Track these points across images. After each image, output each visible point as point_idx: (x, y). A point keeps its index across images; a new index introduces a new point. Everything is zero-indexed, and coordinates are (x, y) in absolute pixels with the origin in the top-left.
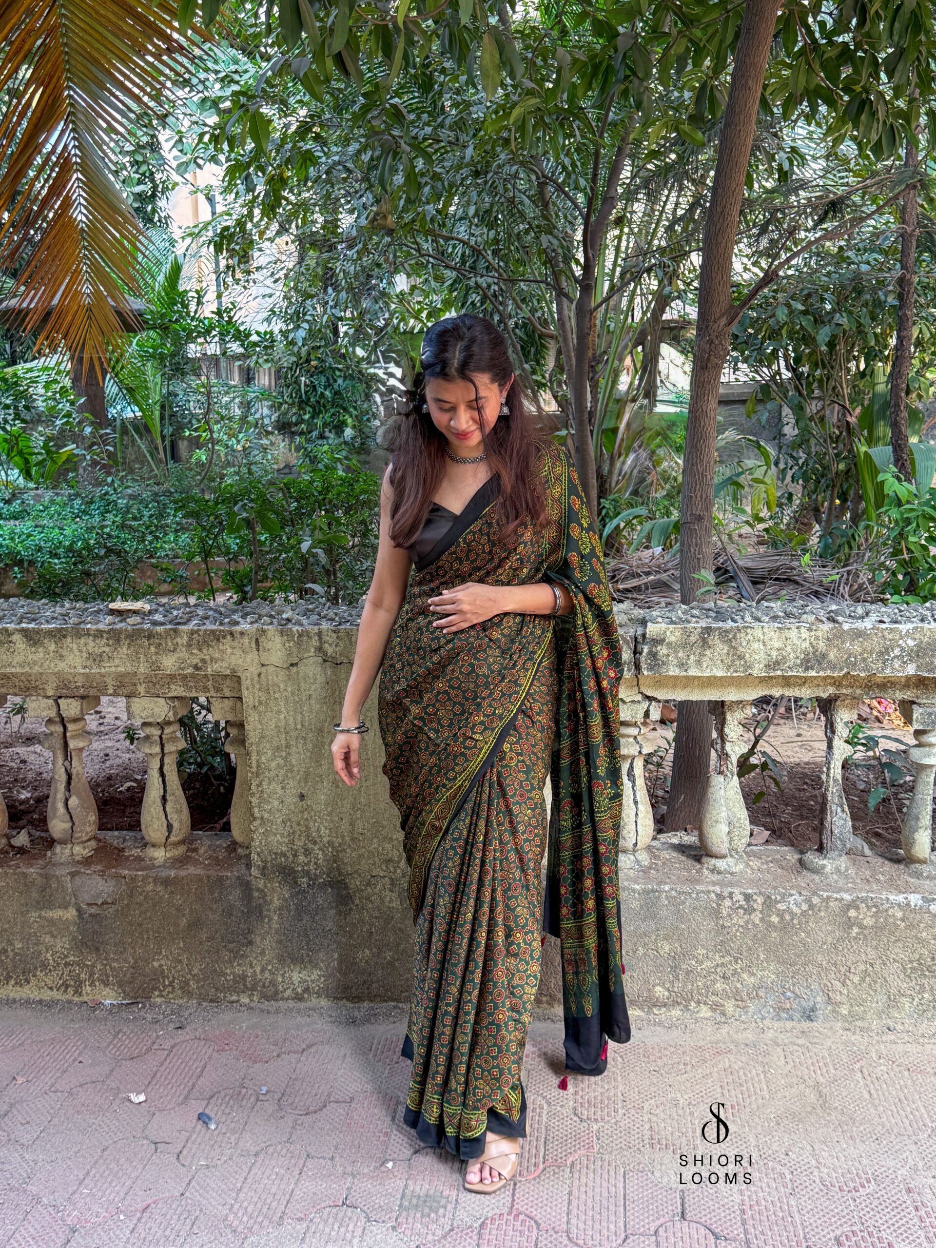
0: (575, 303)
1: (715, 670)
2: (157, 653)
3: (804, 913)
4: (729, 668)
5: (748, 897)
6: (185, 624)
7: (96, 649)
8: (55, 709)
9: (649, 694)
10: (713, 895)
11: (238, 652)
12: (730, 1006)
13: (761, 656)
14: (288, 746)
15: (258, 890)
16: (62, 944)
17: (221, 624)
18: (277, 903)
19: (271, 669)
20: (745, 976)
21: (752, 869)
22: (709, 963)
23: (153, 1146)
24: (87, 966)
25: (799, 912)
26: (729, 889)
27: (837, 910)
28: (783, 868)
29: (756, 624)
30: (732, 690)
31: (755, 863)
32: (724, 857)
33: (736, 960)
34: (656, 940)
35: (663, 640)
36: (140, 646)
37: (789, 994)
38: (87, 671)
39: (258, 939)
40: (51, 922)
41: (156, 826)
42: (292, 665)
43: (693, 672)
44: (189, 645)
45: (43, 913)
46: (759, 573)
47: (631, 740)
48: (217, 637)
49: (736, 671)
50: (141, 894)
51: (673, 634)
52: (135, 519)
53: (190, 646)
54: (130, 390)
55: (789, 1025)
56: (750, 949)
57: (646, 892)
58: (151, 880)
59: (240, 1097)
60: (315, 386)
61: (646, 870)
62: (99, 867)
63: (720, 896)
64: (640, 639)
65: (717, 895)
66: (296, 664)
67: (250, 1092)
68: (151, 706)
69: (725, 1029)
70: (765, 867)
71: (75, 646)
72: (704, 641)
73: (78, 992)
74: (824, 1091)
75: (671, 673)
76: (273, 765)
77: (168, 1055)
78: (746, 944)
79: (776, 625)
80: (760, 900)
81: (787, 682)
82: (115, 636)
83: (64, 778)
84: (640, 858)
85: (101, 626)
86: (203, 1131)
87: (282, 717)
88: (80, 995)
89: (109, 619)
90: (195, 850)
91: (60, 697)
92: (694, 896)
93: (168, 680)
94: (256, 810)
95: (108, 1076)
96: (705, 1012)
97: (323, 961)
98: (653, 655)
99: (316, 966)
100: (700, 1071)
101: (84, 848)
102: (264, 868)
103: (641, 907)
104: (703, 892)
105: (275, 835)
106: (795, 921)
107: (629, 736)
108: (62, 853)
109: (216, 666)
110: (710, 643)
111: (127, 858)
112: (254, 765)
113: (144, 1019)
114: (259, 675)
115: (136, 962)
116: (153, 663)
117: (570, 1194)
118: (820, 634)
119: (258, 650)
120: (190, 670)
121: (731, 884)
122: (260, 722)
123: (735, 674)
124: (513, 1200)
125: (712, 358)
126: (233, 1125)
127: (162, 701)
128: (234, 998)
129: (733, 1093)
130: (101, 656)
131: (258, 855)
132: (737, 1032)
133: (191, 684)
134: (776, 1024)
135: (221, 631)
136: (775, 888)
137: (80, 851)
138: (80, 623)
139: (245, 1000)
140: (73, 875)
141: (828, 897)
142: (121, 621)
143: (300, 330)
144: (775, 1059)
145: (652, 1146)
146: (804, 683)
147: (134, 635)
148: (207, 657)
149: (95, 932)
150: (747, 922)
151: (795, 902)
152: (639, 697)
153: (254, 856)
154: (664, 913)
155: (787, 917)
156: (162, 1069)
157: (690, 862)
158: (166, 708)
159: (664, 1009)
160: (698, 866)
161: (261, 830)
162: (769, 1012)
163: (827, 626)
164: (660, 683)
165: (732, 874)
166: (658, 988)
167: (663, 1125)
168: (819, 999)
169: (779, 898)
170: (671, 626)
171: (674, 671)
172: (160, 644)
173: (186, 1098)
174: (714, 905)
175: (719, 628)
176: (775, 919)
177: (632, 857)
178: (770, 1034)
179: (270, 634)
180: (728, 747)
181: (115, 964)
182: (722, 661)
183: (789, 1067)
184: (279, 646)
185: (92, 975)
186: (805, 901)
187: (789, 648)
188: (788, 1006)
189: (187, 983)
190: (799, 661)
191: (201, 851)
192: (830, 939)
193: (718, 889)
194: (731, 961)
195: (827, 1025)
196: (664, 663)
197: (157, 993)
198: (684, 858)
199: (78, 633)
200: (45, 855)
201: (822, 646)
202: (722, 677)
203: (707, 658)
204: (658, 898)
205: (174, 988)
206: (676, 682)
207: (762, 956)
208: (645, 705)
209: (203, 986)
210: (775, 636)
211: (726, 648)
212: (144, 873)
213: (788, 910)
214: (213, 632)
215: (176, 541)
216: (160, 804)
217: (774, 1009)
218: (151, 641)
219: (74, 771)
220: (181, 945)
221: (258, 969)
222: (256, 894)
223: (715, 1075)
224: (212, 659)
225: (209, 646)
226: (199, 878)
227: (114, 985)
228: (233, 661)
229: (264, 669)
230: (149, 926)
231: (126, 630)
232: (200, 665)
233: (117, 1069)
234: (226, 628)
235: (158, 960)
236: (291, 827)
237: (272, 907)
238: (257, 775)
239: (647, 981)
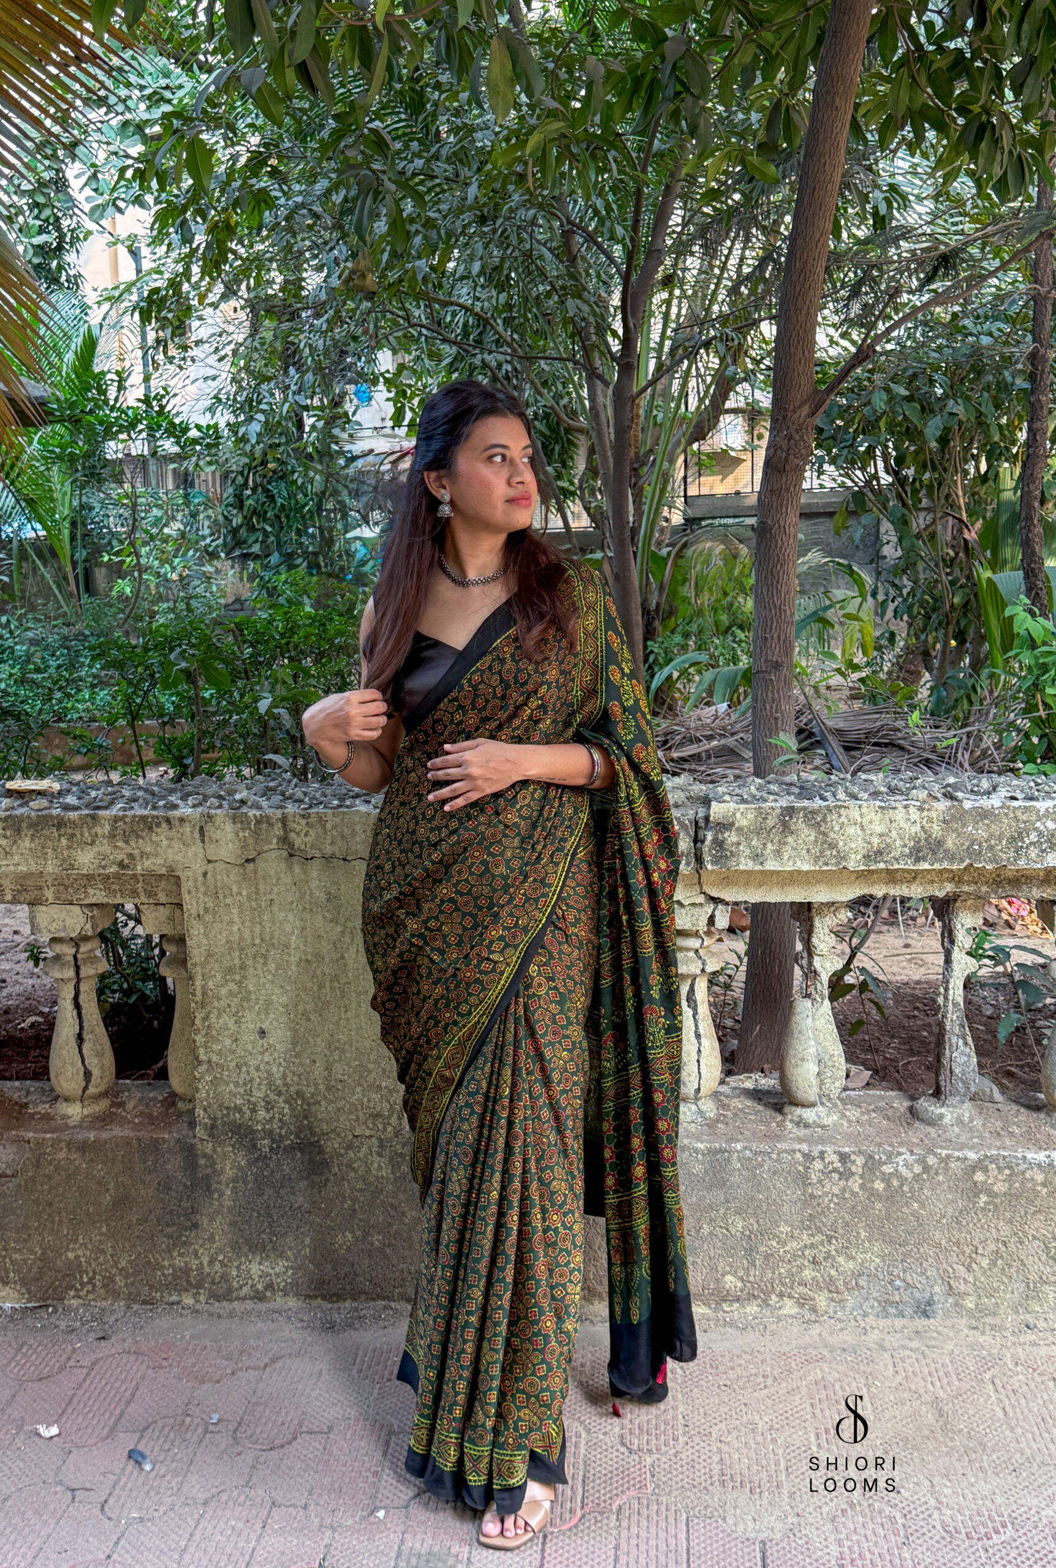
0: (611, 387)
1: (799, 863)
2: (69, 847)
3: (917, 1177)
4: (817, 859)
5: (844, 1158)
6: (106, 808)
9: (714, 894)
10: (799, 1156)
11: (176, 845)
12: (822, 1300)
13: (858, 844)
14: (243, 967)
15: (205, 1156)
17: (154, 808)
18: (229, 1172)
19: (220, 866)
20: (841, 1260)
21: (849, 1121)
22: (794, 1244)
23: (69, 1494)
25: (910, 1175)
26: (820, 1147)
27: (960, 1173)
28: (889, 1119)
29: (851, 803)
30: (822, 888)
31: (853, 1113)
32: (813, 1105)
33: (830, 1239)
34: (725, 1214)
35: (732, 824)
36: (48, 838)
37: (898, 1283)
39: (205, 1221)
41: (69, 1074)
42: (248, 861)
43: (771, 865)
44: (112, 836)
46: (853, 736)
47: (691, 954)
48: (149, 824)
49: (827, 864)
50: (50, 1164)
51: (744, 817)
52: (38, 670)
53: (114, 836)
54: (31, 502)
55: (899, 1323)
56: (847, 1225)
57: (712, 1153)
59: (184, 1429)
60: (273, 497)
61: (712, 1124)
63: (808, 1157)
64: (702, 824)
65: (804, 1155)
66: (253, 860)
67: (197, 1421)
68: (62, 916)
69: (816, 1330)
70: (866, 1117)
72: (785, 825)
74: (946, 1408)
75: (742, 867)
76: (224, 991)
77: (88, 1375)
78: (843, 1218)
79: (878, 803)
80: (860, 1161)
81: (892, 876)
82: (14, 825)
84: (703, 1108)
86: (135, 1473)
87: (235, 928)
89: (6, 802)
90: (121, 1105)
92: (774, 1156)
93: (85, 882)
94: (202, 1051)
95: (8, 1403)
96: (789, 1308)
97: (290, 1248)
98: (719, 844)
99: (281, 1255)
100: (784, 1385)
102: (213, 1127)
103: (706, 1171)
104: (786, 1151)
105: (227, 1084)
106: (906, 1188)
107: (688, 949)
109: (147, 863)
110: (793, 827)
111: (32, 1116)
112: (199, 992)
113: (56, 1327)
114: (205, 874)
115: (44, 1253)
116: (64, 860)
117: (617, 1548)
118: (934, 814)
119: (203, 841)
120: (114, 869)
121: (822, 1141)
122: (206, 935)
123: (825, 868)
124: (543, 1558)
125: (791, 457)
126: (174, 1465)
127: (76, 910)
128: (174, 1298)
129: (827, 1413)
131: (205, 1110)
132: (831, 1334)
133: (114, 887)
134: (882, 1323)
135: (153, 817)
136: (879, 1145)
139: (188, 1301)
141: (948, 1157)
142: (21, 806)
143: (254, 423)
144: (881, 1368)
145: (723, 1483)
146: (914, 878)
147: (39, 824)
148: (136, 852)
150: (843, 1190)
151: (904, 1163)
152: (701, 899)
153: (200, 1112)
154: (735, 1179)
155: (895, 1183)
156: (80, 1392)
157: (769, 1113)
158: (82, 919)
159: (736, 1305)
160: (779, 1118)
161: (208, 1078)
162: (872, 1307)
163: (943, 805)
164: (729, 879)
165: (823, 1127)
166: (729, 1278)
167: (736, 1456)
168: (937, 1289)
169: (884, 1158)
170: (742, 806)
171: (745, 864)
172: (73, 835)
173: (112, 1430)
174: (801, 1168)
175: (804, 808)
176: (879, 1186)
177: (694, 1108)
178: (874, 1335)
179: (218, 820)
180: (817, 962)
181: (17, 1256)
182: (808, 851)
183: (899, 1379)
184: (230, 836)
186: (918, 1161)
187: (894, 834)
188: (897, 1298)
189: (112, 1279)
190: (907, 850)
191: (130, 1106)
192: (950, 1211)
193: (805, 1147)
194: (822, 1241)
195: (949, 1323)
196: (732, 854)
197: (72, 1293)
198: (760, 1108)
201: (936, 830)
202: (808, 872)
203: (788, 848)
204: (728, 1160)
205: (94, 1286)
206: (748, 878)
207: (863, 1234)
208: (709, 909)
209: (132, 1284)
210: (876, 818)
211: (813, 834)
212: (55, 1136)
213: (897, 1174)
214: (143, 818)
215: (92, 699)
216: (75, 1045)
217: (879, 1303)
218: (62, 831)
220: (104, 1230)
221: (205, 1260)
222: (202, 1162)
223: (804, 1390)
224: (142, 854)
225: (138, 837)
226: (127, 1141)
227: (15, 1283)
228: (170, 857)
229: (211, 866)
230: (62, 1205)
231: (29, 817)
232: (126, 861)
233: (22, 1393)
234: (161, 813)
235: (74, 1250)
236: (248, 1073)
237: (223, 1178)
238: (203, 1005)
239: (713, 1269)
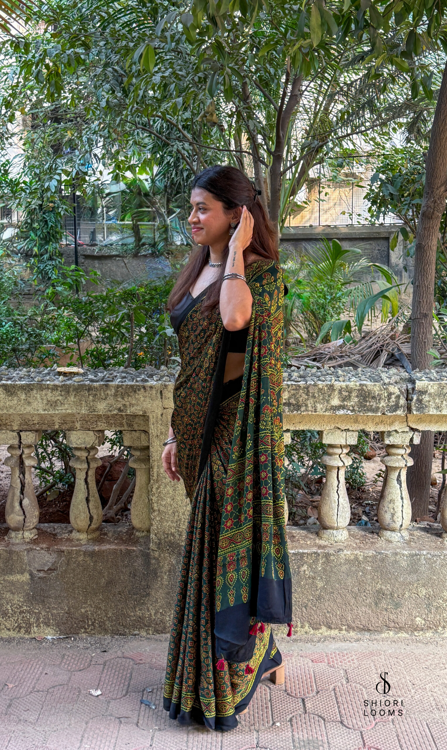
0: (269, 168)
2: (93, 401)
6: (112, 381)
7: (53, 398)
8: (18, 439)
9: (414, 427)
11: (148, 399)
15: (154, 558)
16: (18, 599)
17: (137, 381)
18: (166, 567)
23: (118, 720)
24: (35, 613)
34: (417, 587)
35: (427, 391)
36: (83, 396)
38: (46, 412)
39: (153, 593)
40: (12, 583)
41: (82, 518)
43: (445, 412)
44: (115, 395)
45: (6, 578)
47: (400, 457)
48: (134, 389)
50: (75, 563)
51: (433, 388)
53: (117, 395)
57: (412, 556)
58: (82, 553)
61: (408, 542)
62: (44, 546)
64: (411, 391)
68: (84, 436)
71: (38, 396)
73: (28, 632)
75: (431, 413)
77: (104, 668)
82: (66, 389)
83: (19, 486)
84: (404, 534)
85: (57, 383)
86: (147, 711)
88: (29, 633)
89: (61, 378)
90: (105, 534)
91: (21, 431)
93: (97, 419)
94: (155, 505)
95: (68, 681)
98: (420, 401)
101: (31, 534)
102: (160, 544)
105: (167, 521)
107: (398, 455)
108: (15, 537)
109: (133, 409)
111: (61, 539)
112: (155, 475)
113: (78, 647)
114: (162, 415)
115: (69, 610)
116: (91, 407)
119: (162, 398)
120: (115, 412)
124: (364, 741)
125: (436, 212)
127: (91, 433)
128: (136, 632)
130: (56, 402)
131: (156, 535)
133: (111, 421)
135: (137, 386)
137: (29, 535)
138: (42, 380)
139: (144, 634)
140: (29, 551)
142: (68, 380)
143: (53, 181)
147: (79, 389)
148: (128, 403)
149: (42, 590)
152: (407, 429)
153: (152, 536)
154: (423, 569)
156: (104, 675)
157: (434, 538)
158: (94, 438)
159: (421, 632)
161: (158, 519)
164: (420, 420)
166: (418, 619)
170: (431, 383)
171: (433, 411)
172: (96, 395)
173: (127, 692)
177: (399, 534)
181: (55, 611)
185: (38, 619)
189: (104, 623)
191: (110, 535)
196: (426, 406)
197: (83, 630)
198: (429, 535)
199: (41, 387)
200: (4, 539)
204: (419, 559)
205: (95, 626)
206: (433, 419)
208: (411, 434)
209: (115, 625)
212: (77, 548)
214: (132, 386)
216: (85, 503)
218: (90, 393)
219: (26, 481)
220: (101, 597)
221: (153, 612)
222: (153, 561)
224: (131, 405)
225: (129, 396)
226: (115, 552)
227: (53, 625)
228: (145, 406)
229: (165, 410)
230: (80, 584)
231: (74, 385)
232: (122, 408)
233: (73, 677)
234: (141, 384)
235: (85, 608)
236: (178, 516)
237: (164, 570)
238: (157, 481)
239: (411, 614)
